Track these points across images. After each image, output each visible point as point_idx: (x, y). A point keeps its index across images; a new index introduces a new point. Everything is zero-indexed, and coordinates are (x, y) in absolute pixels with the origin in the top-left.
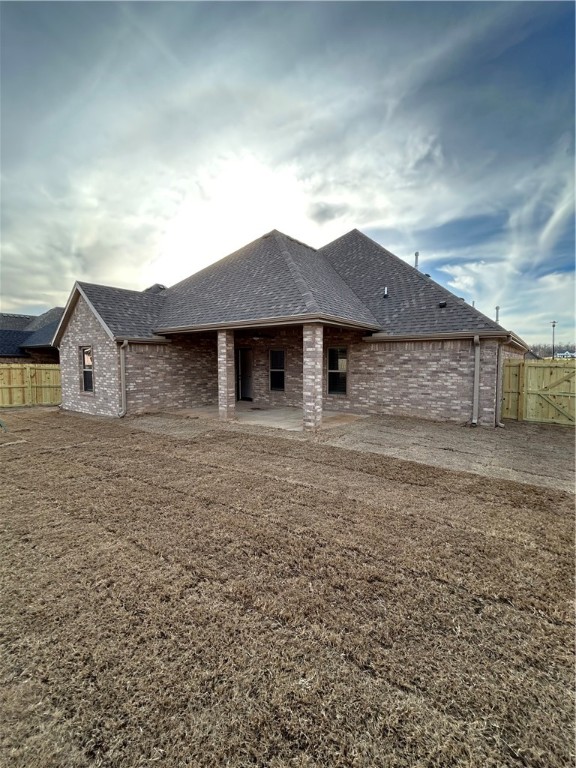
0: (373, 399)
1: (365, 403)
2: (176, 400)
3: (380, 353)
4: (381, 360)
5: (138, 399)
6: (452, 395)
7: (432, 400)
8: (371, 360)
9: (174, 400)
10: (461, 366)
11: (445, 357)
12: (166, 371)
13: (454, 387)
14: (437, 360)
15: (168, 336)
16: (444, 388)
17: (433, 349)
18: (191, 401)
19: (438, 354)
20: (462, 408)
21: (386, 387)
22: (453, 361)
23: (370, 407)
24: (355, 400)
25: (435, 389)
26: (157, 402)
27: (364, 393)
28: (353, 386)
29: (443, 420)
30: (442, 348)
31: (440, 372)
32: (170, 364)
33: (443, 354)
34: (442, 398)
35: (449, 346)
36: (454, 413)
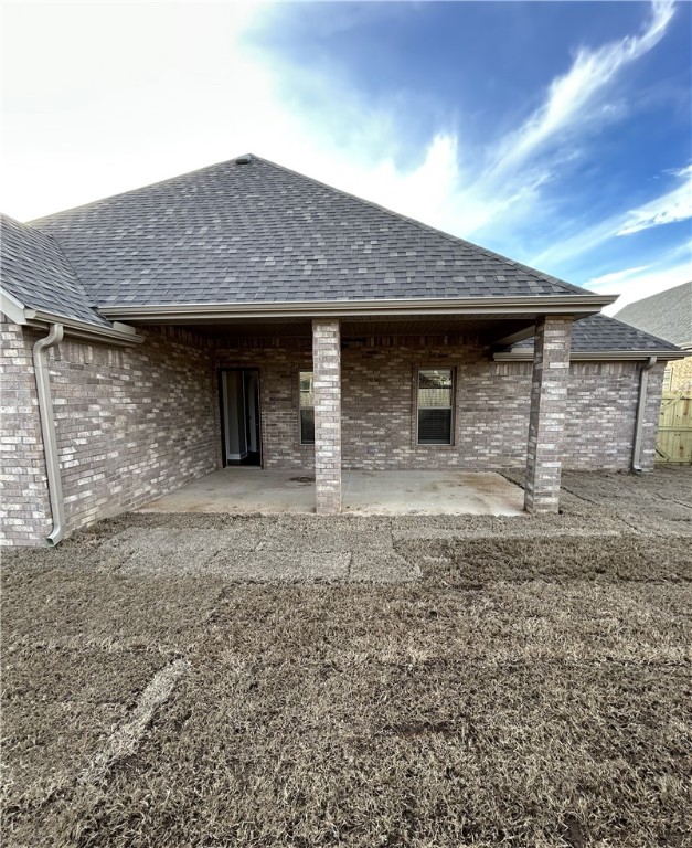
0: (497, 447)
1: (483, 455)
2: (146, 479)
3: (510, 378)
4: (510, 389)
5: (83, 488)
6: (607, 436)
7: (581, 444)
8: (494, 390)
9: (144, 479)
10: (621, 397)
11: (602, 386)
12: (127, 414)
13: (611, 425)
14: (591, 389)
15: (139, 325)
16: (598, 427)
17: (587, 374)
18: (168, 476)
19: (592, 381)
20: (619, 451)
21: (517, 428)
22: (611, 390)
23: (492, 460)
24: (469, 450)
25: (586, 428)
26: (117, 489)
27: (483, 440)
28: (465, 430)
29: (595, 469)
30: (599, 373)
31: (595, 406)
32: (133, 396)
33: (599, 382)
34: (595, 441)
35: (607, 369)
36: (608, 459)
